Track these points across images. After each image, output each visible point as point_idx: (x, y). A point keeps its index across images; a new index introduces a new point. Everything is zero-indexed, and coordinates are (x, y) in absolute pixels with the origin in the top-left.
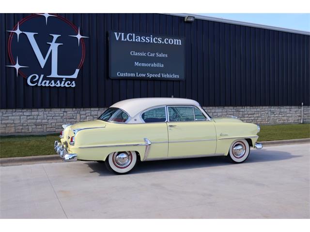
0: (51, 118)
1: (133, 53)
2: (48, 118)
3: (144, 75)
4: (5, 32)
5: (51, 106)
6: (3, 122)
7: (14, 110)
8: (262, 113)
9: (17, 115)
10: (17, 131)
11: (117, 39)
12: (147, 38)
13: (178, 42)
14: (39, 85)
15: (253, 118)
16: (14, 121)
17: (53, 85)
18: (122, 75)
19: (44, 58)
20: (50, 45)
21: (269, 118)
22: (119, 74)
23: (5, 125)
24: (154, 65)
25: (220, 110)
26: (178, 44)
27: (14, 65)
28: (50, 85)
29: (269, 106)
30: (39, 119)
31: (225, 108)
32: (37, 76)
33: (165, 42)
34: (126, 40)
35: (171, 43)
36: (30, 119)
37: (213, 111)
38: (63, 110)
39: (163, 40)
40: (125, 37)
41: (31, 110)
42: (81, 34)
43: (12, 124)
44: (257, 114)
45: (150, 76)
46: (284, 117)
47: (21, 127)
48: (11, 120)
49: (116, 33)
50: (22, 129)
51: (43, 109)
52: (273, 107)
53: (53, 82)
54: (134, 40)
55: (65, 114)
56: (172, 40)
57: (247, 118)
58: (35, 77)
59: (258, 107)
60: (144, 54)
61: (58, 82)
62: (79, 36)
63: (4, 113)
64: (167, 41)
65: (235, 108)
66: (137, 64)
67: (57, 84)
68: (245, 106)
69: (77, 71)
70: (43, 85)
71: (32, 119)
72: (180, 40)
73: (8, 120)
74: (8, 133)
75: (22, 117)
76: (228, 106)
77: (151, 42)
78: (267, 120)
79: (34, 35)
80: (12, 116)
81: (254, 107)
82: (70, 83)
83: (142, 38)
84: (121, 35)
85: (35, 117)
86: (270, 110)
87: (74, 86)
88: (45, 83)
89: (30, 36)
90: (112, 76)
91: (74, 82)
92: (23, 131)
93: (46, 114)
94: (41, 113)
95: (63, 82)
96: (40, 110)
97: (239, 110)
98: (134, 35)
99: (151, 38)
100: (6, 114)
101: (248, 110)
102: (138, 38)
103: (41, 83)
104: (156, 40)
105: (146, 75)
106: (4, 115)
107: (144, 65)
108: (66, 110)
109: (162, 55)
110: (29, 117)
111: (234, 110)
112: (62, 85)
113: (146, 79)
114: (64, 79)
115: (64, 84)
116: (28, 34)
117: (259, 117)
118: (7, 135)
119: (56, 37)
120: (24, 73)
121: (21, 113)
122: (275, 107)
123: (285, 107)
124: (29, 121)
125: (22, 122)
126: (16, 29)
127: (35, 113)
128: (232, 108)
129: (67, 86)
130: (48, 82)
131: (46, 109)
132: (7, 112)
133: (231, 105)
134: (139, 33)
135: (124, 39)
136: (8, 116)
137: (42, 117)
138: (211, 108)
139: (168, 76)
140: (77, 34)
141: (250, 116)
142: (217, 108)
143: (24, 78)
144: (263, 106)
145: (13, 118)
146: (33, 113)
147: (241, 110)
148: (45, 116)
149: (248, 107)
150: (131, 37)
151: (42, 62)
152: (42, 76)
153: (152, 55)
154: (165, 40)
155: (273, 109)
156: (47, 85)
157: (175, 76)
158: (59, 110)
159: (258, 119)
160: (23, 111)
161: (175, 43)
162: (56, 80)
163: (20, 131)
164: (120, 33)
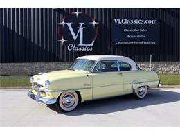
1: (125, 30)
3: (132, 43)
11: (116, 22)
12: (134, 21)
24: (139, 36)
40: (121, 21)
45: (136, 43)
49: (115, 19)
54: (126, 23)
56: (151, 21)
66: (128, 36)
72: (156, 21)
77: (137, 23)
83: (131, 21)
84: (118, 20)
98: (126, 19)
102: (128, 21)
104: (140, 22)
109: (144, 30)
150: (124, 21)
153: (138, 30)
154: (146, 21)
157: (152, 43)
161: (153, 23)
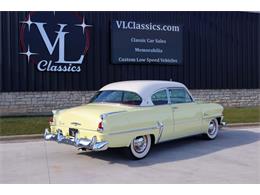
0: (59, 99)
1: (133, 40)
3: (144, 60)
4: (19, 23)
5: (59, 89)
9: (29, 97)
11: (119, 27)
12: (146, 26)
13: (176, 29)
14: (48, 70)
16: (26, 102)
17: (61, 70)
18: (123, 60)
24: (154, 51)
27: (26, 52)
28: (58, 70)
30: (48, 101)
32: (46, 62)
33: (164, 29)
34: (127, 28)
35: (169, 29)
36: (40, 101)
39: (161, 27)
40: (126, 25)
45: (149, 60)
49: (117, 22)
53: (60, 67)
54: (134, 28)
56: (171, 27)
60: (144, 41)
61: (65, 67)
66: (137, 50)
67: (64, 69)
70: (52, 70)
72: (178, 27)
75: (33, 99)
77: (151, 29)
82: (75, 67)
83: (142, 25)
85: (45, 99)
87: (79, 70)
88: (54, 68)
90: (114, 61)
91: (79, 67)
93: (55, 96)
94: (50, 96)
95: (69, 67)
98: (134, 23)
99: (151, 26)
102: (138, 25)
103: (50, 68)
104: (155, 28)
105: (146, 60)
107: (144, 50)
108: (73, 92)
112: (69, 70)
113: (146, 64)
114: (70, 65)
115: (71, 69)
124: (39, 103)
126: (27, 20)
127: (45, 95)
129: (73, 71)
130: (56, 67)
134: (139, 21)
135: (125, 27)
137: (51, 99)
140: (82, 23)
146: (43, 95)
148: (54, 98)
150: (131, 25)
152: (51, 62)
153: (152, 41)
156: (55, 70)
158: (66, 92)
160: (34, 93)
161: (173, 30)
162: (63, 65)
164: (121, 22)
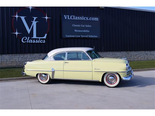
0: (34, 58)
1: (73, 25)
2: (32, 58)
3: (79, 36)
4: (11, 17)
5: (33, 53)
6: (10, 60)
7: (16, 55)
8: (141, 54)
9: (17, 57)
10: (17, 65)
11: (66, 18)
12: (80, 18)
13: (96, 19)
14: (27, 42)
15: (136, 57)
16: (15, 60)
17: (34, 42)
18: (68, 36)
19: (30, 29)
20: (32, 22)
21: (145, 57)
22: (67, 36)
23: (11, 62)
24: (84, 31)
25: (119, 53)
26: (96, 20)
27: (15, 32)
28: (33, 42)
29: (144, 51)
30: (28, 59)
31: (122, 52)
32: (26, 38)
33: (90, 20)
34: (70, 19)
35: (93, 19)
36: (23, 59)
37: (115, 54)
38: (39, 54)
39: (89, 18)
40: (70, 17)
41: (23, 55)
42: (48, 17)
43: (15, 61)
44: (138, 55)
46: (153, 56)
47: (19, 63)
48: (14, 59)
49: (65, 16)
50: (19, 64)
51: (30, 54)
52: (146, 51)
53: (34, 40)
54: (74, 19)
55: (40, 56)
56: (94, 18)
57: (133, 57)
58: (25, 38)
59: (139, 51)
60: (79, 26)
61: (37, 40)
62: (47, 18)
63: (11, 56)
64: (91, 19)
65: (127, 52)
66: (76, 31)
67: (36, 42)
68: (132, 51)
69: (46, 35)
70: (29, 42)
71: (24, 59)
72: (98, 18)
73: (13, 59)
74: (13, 66)
75: (19, 58)
76: (123, 51)
77: (83, 19)
78: (143, 58)
79: (25, 18)
80: (15, 57)
81: (137, 52)
82: (42, 41)
83: (78, 18)
84: (68, 16)
85: (26, 58)
86: (145, 53)
87: (44, 42)
88: (30, 41)
89: (23, 18)
90: (63, 37)
91: (44, 40)
92: (20, 65)
93: (31, 56)
94: (29, 56)
95: (39, 41)
96: (28, 54)
97: (129, 53)
98: (74, 16)
99: (83, 18)
100: (12, 56)
101: (133, 53)
102: (76, 17)
103: (28, 41)
104: (85, 19)
105: (81, 36)
106: (11, 57)
107: (79, 31)
108: (41, 54)
109: (88, 26)
110: (23, 58)
111: (126, 53)
112: (39, 42)
113: (81, 38)
114: (40, 39)
115: (40, 41)
116: (21, 17)
117: (139, 56)
118: (12, 67)
119: (35, 18)
120: (20, 36)
121: (19, 56)
122: (148, 51)
123: (153, 51)
124: (23, 60)
125: (20, 60)
126: (16, 15)
128: (125, 52)
129: (41, 42)
130: (32, 40)
131: (31, 54)
132: (12, 55)
133: (124, 51)
134: (77, 15)
135: (69, 18)
136: (13, 58)
137: (29, 58)
138: (114, 52)
139: (92, 36)
140: (46, 17)
141: (134, 56)
142: (117, 52)
143: (20, 39)
144: (141, 51)
145: (15, 58)
146: (25, 56)
147: (130, 53)
148: (31, 57)
149: (134, 52)
150: (72, 17)
151: (29, 31)
152: (29, 38)
153: (84, 26)
154: (90, 18)
155: (147, 52)
156: (31, 42)
157: (95, 36)
158: (37, 54)
159: (139, 58)
160: (20, 55)
161: (95, 20)
162: (35, 39)
163: (18, 65)
164: (67, 16)
